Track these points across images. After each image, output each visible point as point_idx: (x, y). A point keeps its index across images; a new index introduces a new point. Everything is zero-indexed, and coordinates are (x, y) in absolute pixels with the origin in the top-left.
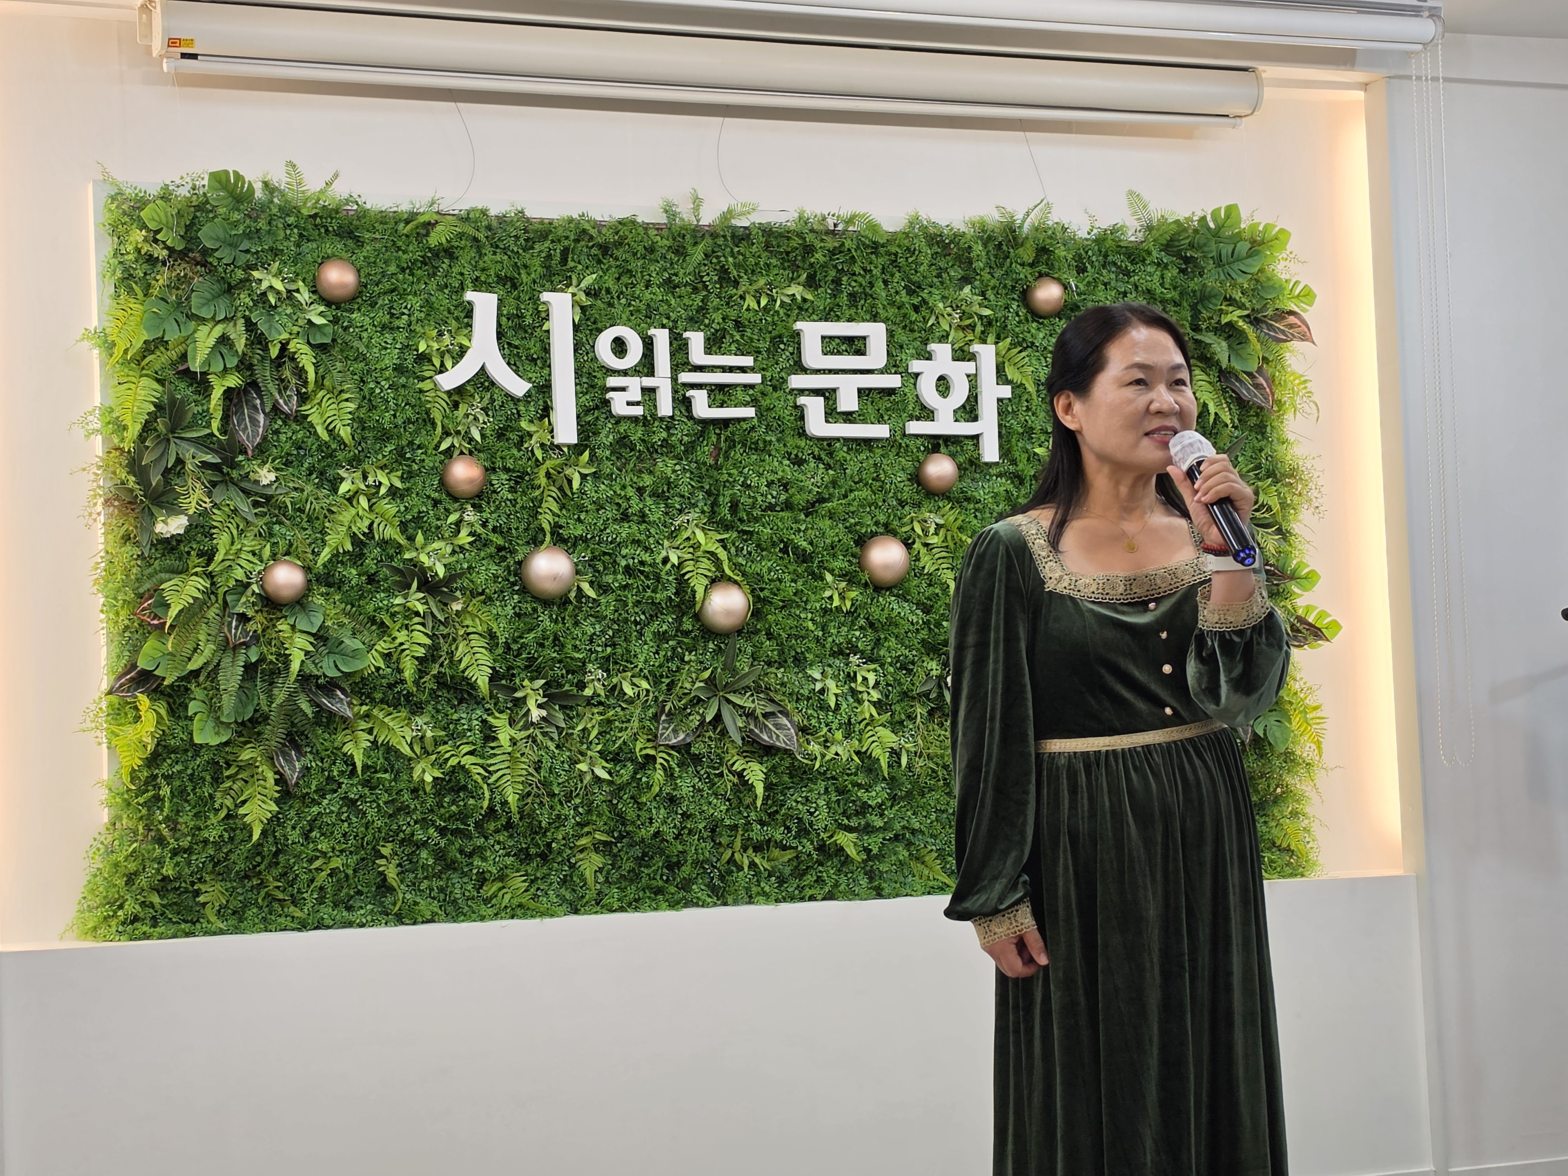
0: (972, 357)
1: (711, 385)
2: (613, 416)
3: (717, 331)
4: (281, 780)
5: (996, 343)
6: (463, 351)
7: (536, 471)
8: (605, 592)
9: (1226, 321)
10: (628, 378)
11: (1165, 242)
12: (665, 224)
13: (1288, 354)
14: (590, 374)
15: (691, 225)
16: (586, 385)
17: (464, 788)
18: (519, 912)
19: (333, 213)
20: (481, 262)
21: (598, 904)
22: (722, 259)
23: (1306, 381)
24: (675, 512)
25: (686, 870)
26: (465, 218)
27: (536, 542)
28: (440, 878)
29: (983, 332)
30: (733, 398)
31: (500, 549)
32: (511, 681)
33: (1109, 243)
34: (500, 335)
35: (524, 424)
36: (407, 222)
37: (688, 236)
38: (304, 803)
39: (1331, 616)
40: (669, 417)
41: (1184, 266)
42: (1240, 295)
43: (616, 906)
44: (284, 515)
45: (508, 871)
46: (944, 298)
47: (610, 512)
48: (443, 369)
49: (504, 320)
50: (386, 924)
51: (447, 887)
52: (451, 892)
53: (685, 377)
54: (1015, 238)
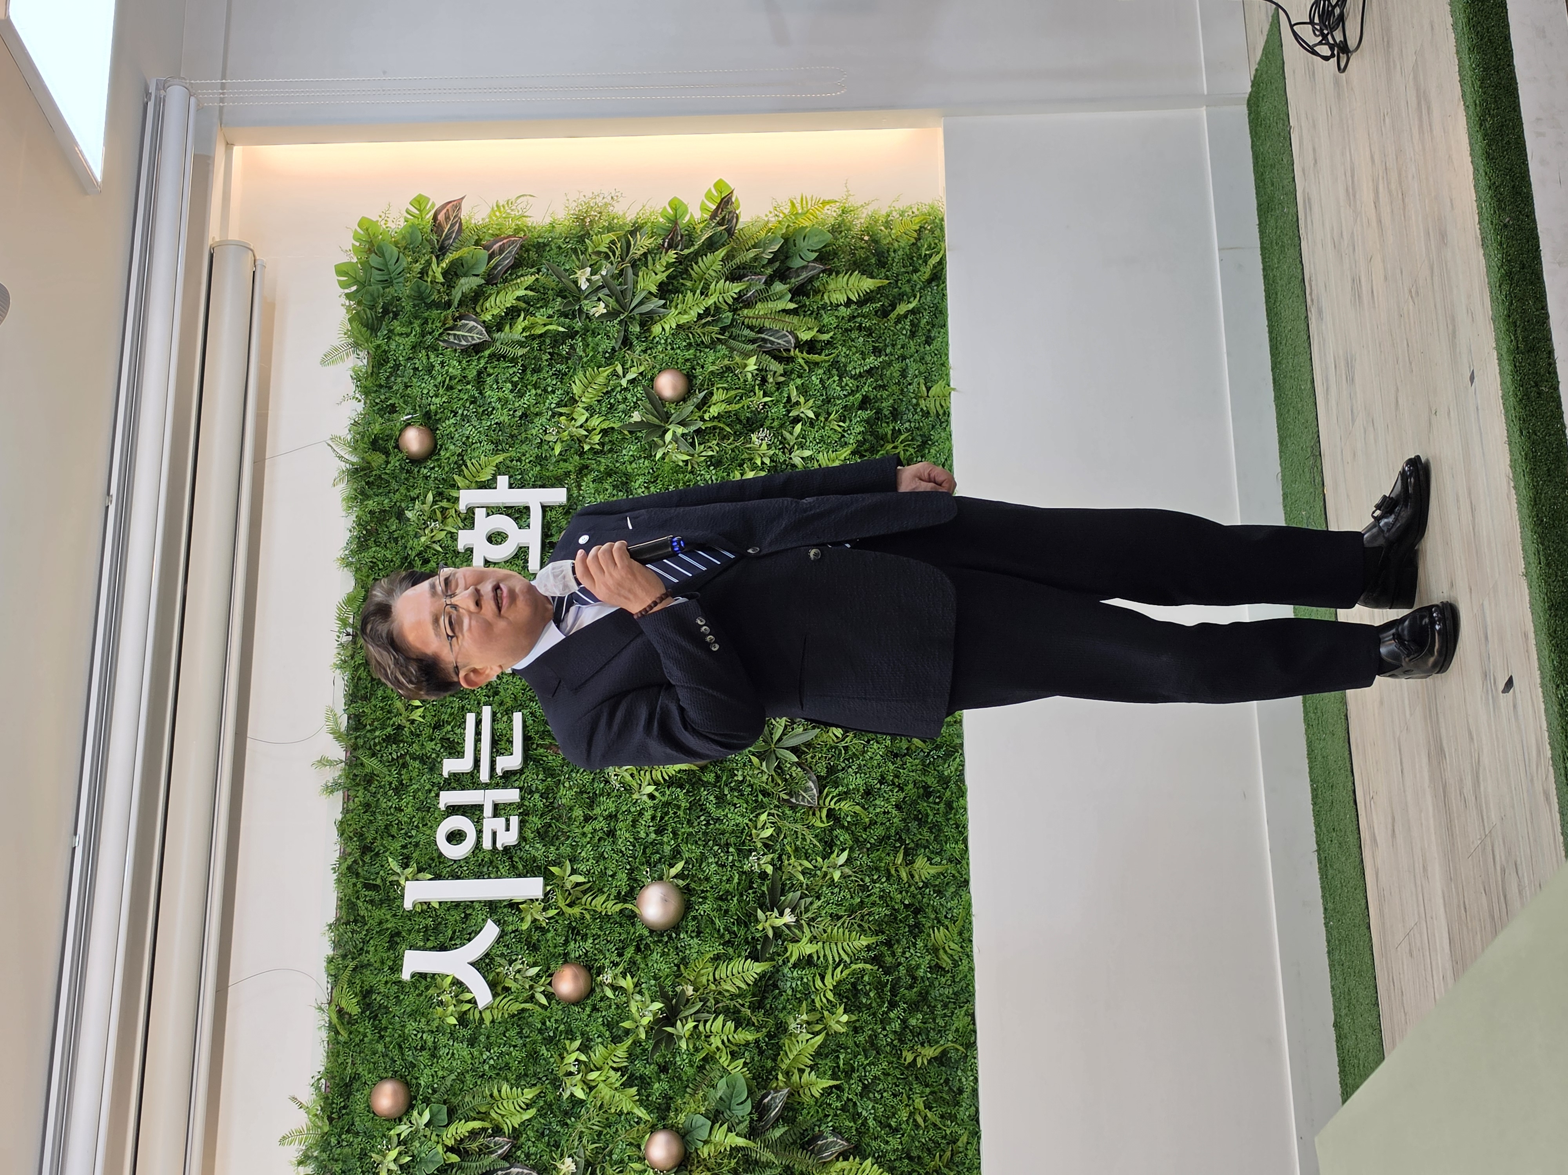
0: (471, 510)
1: (492, 752)
2: (519, 844)
3: (443, 746)
4: (844, 1155)
5: (459, 488)
6: (456, 983)
7: (567, 916)
8: (679, 853)
9: (441, 278)
10: (484, 829)
11: (369, 331)
12: (344, 793)
13: (473, 222)
14: (480, 865)
15: (345, 769)
16: (490, 869)
17: (854, 985)
18: (966, 935)
19: (327, 1103)
20: (376, 965)
21: (960, 863)
22: (377, 741)
23: (498, 206)
24: (607, 787)
25: (931, 781)
26: (335, 978)
27: (632, 917)
28: (935, 1006)
29: (449, 500)
30: (504, 732)
31: (638, 949)
32: (758, 940)
33: (368, 384)
34: (443, 948)
35: (525, 926)
36: (337, 1033)
37: (355, 771)
38: (865, 1133)
39: (710, 189)
40: (521, 791)
41: (391, 315)
42: (418, 264)
43: (963, 846)
44: (604, 1149)
45: (929, 944)
46: (417, 536)
47: (607, 847)
48: (473, 1001)
49: (429, 944)
50: (975, 1058)
51: (942, 1001)
52: (948, 998)
53: (484, 776)
54: (363, 469)
